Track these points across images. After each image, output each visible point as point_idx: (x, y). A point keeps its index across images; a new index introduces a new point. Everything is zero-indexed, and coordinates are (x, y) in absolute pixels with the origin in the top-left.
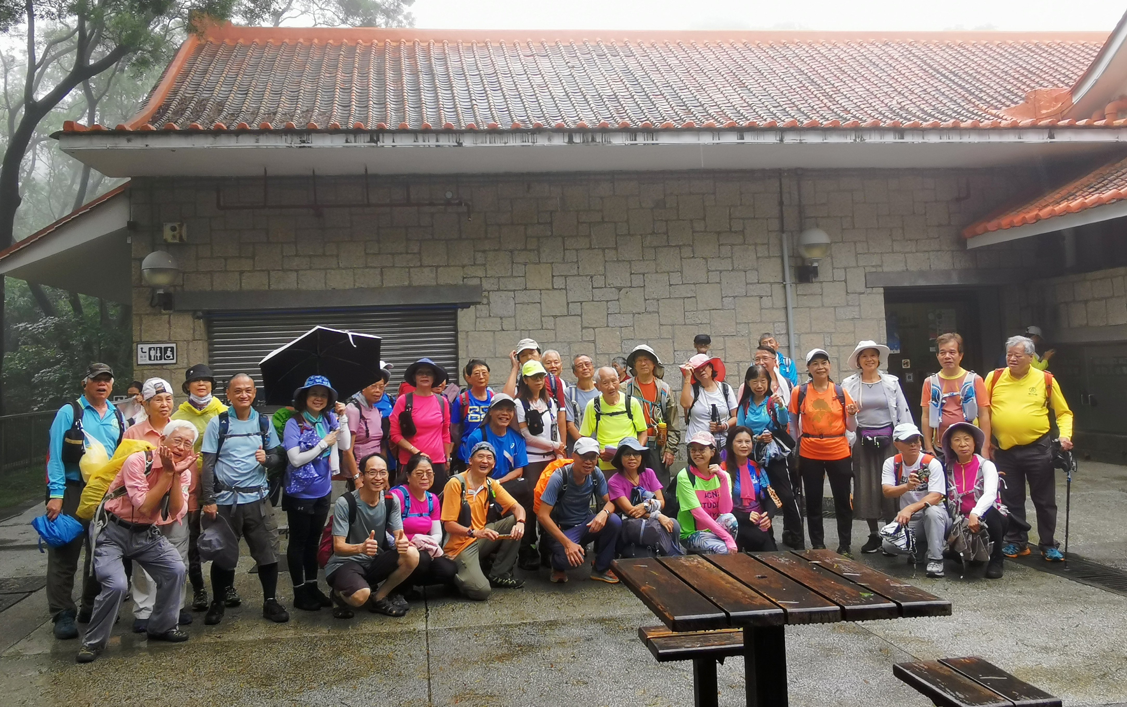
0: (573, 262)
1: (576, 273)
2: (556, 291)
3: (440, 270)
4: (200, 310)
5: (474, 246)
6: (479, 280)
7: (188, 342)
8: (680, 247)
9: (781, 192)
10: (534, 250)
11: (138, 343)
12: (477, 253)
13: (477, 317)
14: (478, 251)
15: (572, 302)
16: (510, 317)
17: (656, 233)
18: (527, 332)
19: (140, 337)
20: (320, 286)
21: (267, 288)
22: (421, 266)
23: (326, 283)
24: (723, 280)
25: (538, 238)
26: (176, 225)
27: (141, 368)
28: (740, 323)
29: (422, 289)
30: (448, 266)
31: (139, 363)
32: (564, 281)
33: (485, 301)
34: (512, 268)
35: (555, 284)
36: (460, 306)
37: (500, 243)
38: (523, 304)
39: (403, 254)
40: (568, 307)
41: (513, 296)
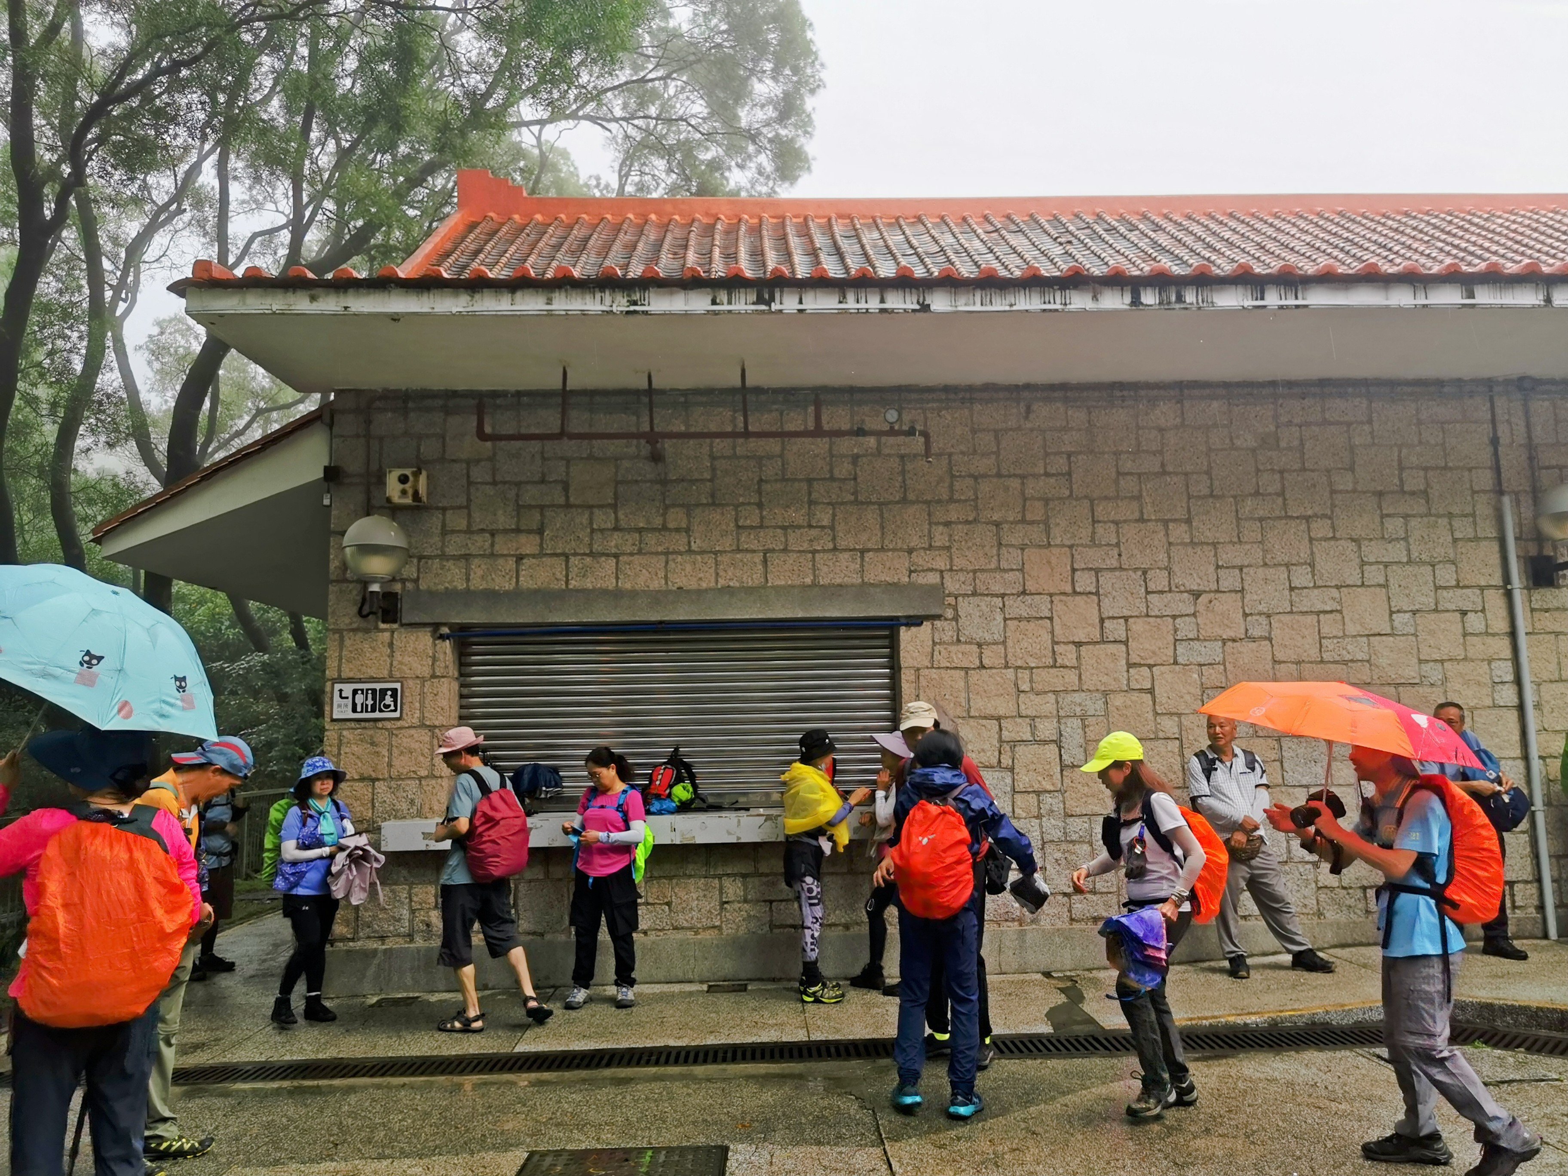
0: (1108, 545)
1: (1115, 564)
2: (1078, 598)
3: (868, 556)
4: (445, 624)
5: (929, 515)
6: (938, 575)
7: (423, 680)
8: (1307, 519)
9: (1493, 421)
10: (1038, 523)
11: (335, 681)
12: (934, 527)
13: (934, 643)
14: (938, 524)
15: (1109, 618)
16: (996, 643)
17: (1262, 495)
18: (1027, 672)
19: (339, 671)
20: (657, 584)
21: (564, 587)
22: (835, 549)
23: (666, 578)
24: (1391, 580)
25: (1046, 501)
26: (408, 472)
27: (337, 726)
28: (1427, 661)
29: (836, 591)
30: (882, 549)
31: (335, 717)
32: (1094, 579)
33: (949, 613)
34: (999, 555)
35: (1077, 585)
36: (903, 621)
37: (976, 507)
38: (1019, 619)
39: (803, 527)
40: (1102, 628)
41: (1001, 605)
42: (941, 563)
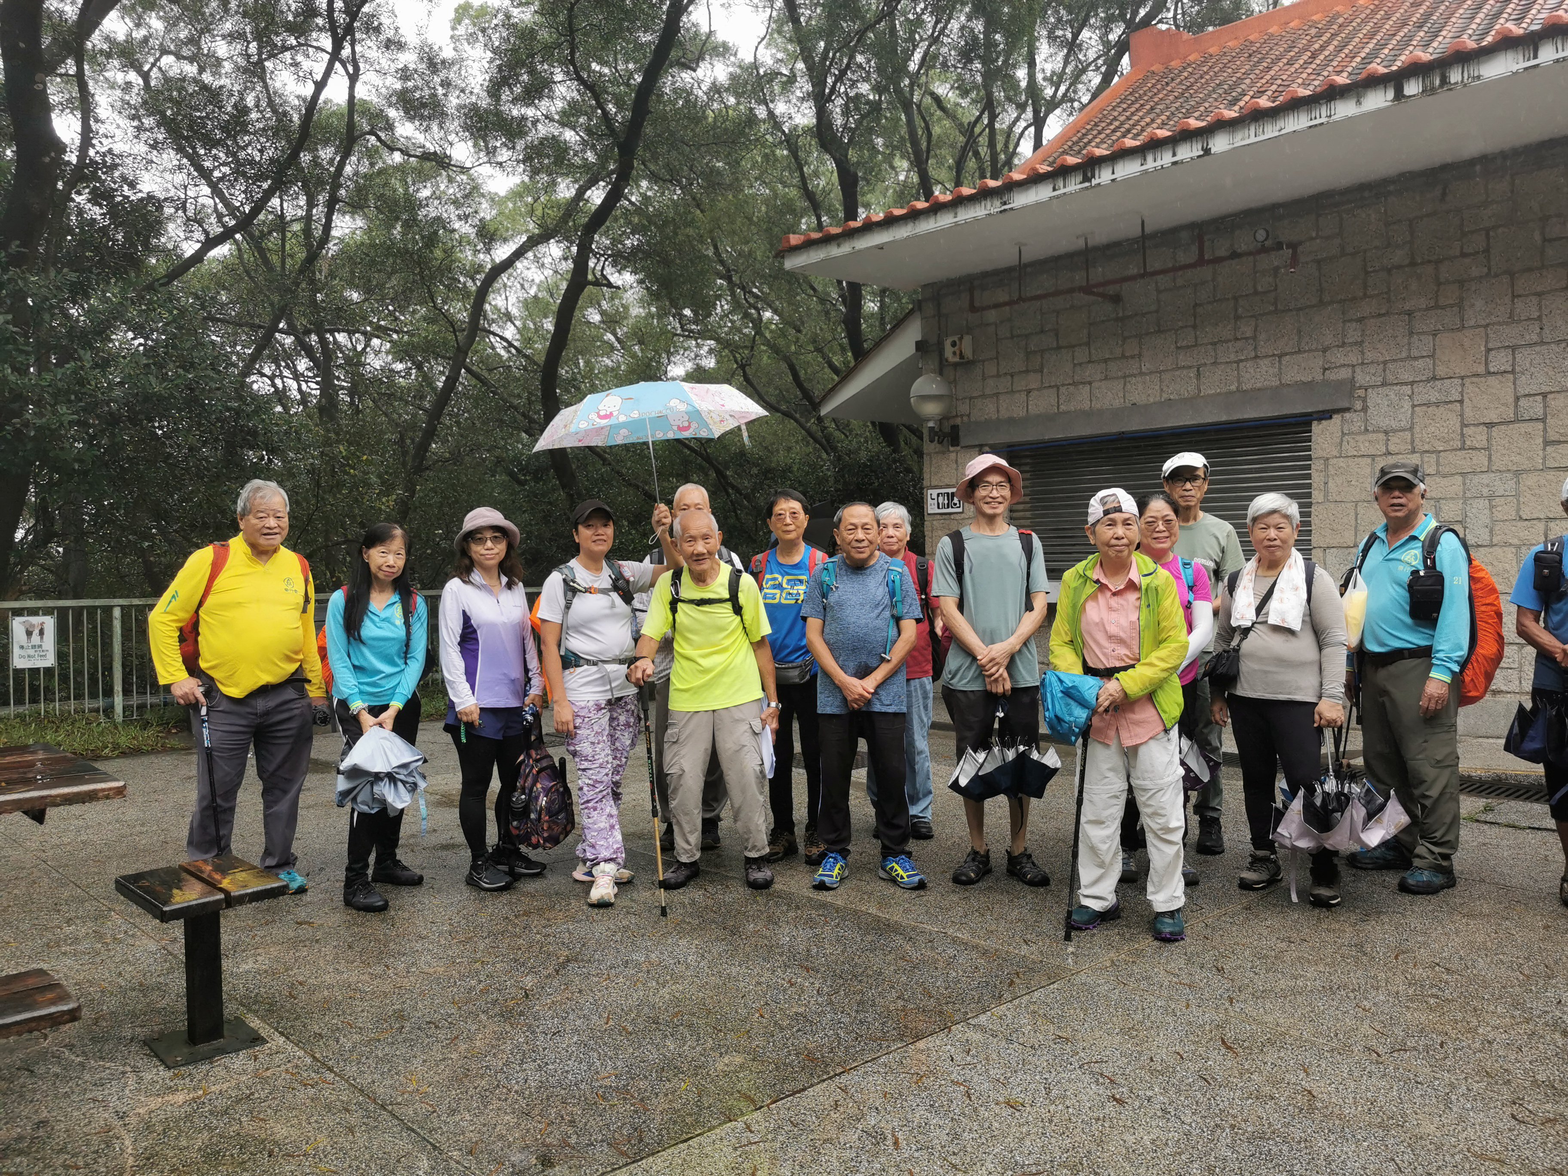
0: (1529, 319)
1: (1535, 338)
2: (1491, 380)
3: (1286, 359)
5: (1343, 314)
6: (1350, 370)
10: (1452, 306)
11: (927, 488)
12: (1348, 324)
13: (1343, 434)
14: (1350, 321)
15: (1526, 396)
16: (1404, 430)
18: (1434, 456)
19: (930, 480)
20: (1117, 403)
21: (1056, 411)
22: (1256, 357)
23: (1124, 397)
25: (1461, 283)
26: (956, 338)
27: (930, 519)
30: (1299, 352)
31: (930, 513)
32: (1510, 357)
33: (1358, 405)
34: (1409, 344)
35: (1491, 365)
36: (1315, 416)
37: (1389, 300)
38: (1428, 405)
39: (1230, 341)
40: (1516, 406)
41: (1409, 393)
42: (1353, 359)
